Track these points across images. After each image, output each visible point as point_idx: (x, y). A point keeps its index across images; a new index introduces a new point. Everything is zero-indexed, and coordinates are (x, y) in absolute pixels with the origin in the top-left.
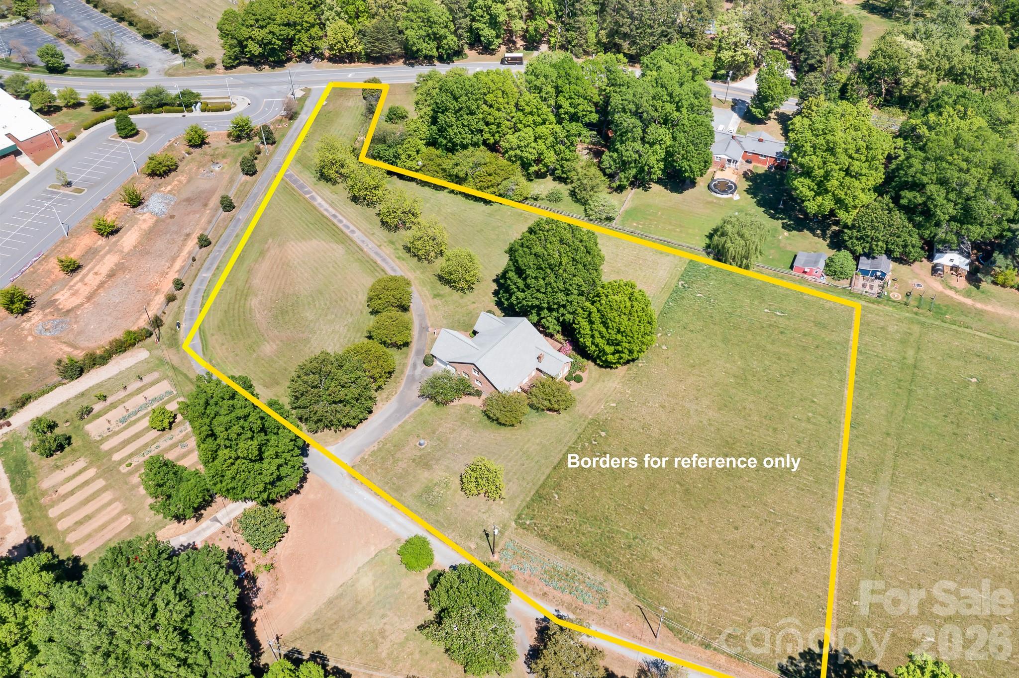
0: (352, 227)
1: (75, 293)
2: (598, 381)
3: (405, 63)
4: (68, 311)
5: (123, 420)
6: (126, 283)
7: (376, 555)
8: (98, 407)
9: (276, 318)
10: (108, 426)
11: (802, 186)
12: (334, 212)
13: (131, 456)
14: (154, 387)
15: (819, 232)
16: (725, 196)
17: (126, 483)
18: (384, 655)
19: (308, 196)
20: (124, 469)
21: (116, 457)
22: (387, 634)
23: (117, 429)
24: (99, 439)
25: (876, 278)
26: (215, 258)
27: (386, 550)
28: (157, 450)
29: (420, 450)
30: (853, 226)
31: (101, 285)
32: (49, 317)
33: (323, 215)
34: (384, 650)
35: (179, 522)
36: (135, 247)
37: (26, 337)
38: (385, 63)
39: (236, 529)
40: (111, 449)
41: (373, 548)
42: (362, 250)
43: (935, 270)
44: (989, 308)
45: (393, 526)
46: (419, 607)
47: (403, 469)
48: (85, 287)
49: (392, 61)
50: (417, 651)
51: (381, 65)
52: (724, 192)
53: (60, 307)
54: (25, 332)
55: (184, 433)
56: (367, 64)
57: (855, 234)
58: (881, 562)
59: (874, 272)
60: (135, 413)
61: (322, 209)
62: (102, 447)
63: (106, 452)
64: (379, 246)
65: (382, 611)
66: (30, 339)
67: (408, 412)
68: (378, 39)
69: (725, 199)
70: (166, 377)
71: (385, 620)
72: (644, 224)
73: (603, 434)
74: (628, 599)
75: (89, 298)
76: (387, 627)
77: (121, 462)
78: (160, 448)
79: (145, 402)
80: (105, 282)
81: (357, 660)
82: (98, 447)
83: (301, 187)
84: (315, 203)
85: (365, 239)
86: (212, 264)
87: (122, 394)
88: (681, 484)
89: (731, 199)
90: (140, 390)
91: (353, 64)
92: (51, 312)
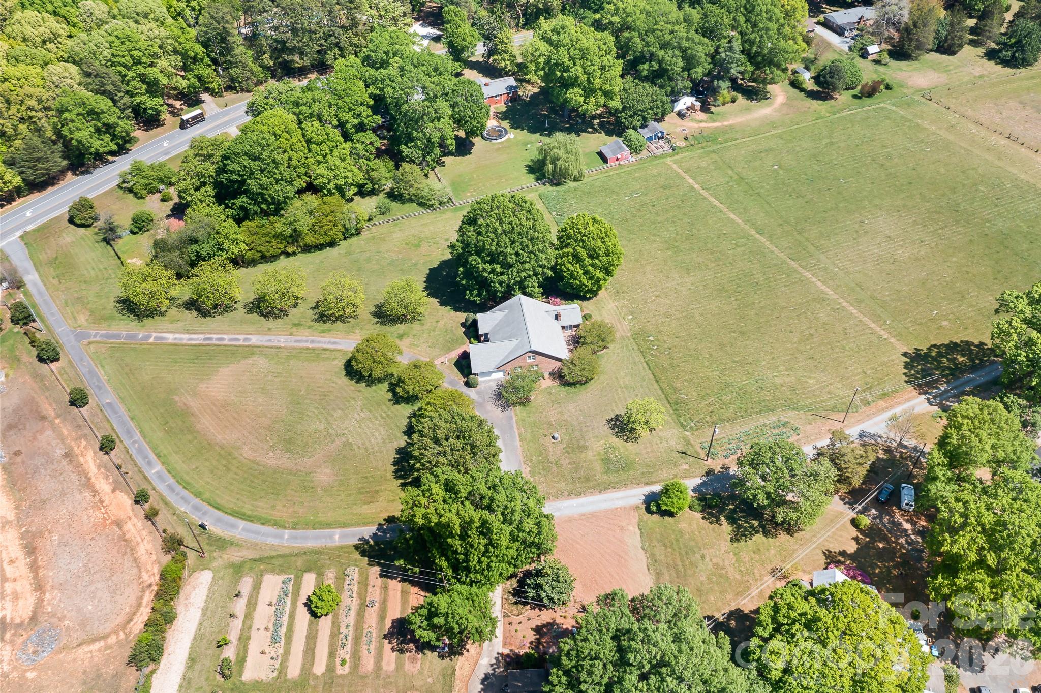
0: (242, 337)
1: (16, 597)
2: (600, 310)
3: (75, 174)
4: (34, 618)
5: (275, 639)
6: (64, 544)
7: (640, 529)
8: (229, 653)
9: (288, 450)
10: (268, 656)
11: (575, 95)
12: (202, 336)
13: (332, 655)
14: (262, 591)
15: (590, 130)
16: (504, 139)
17: (363, 677)
18: (738, 577)
19: (151, 340)
20: (341, 671)
21: (319, 668)
22: (721, 564)
23: (281, 651)
24: (275, 674)
25: (659, 139)
26: (140, 451)
27: (640, 520)
28: (351, 629)
29: (560, 442)
30: (624, 108)
31: (34, 567)
32: (20, 640)
33: (195, 345)
34: (734, 574)
35: (462, 654)
36: (17, 508)
37: (23, 677)
38: (53, 185)
39: (516, 612)
40: (302, 670)
41: (631, 528)
42: (280, 348)
43: (681, 115)
44: (731, 122)
45: (620, 503)
46: (713, 530)
47: (570, 463)
48: (18, 583)
49: (59, 180)
50: (753, 555)
51: (50, 190)
52: (500, 136)
53: (18, 621)
54: (15, 674)
55: (355, 595)
56: (31, 195)
57: (629, 113)
58: (869, 293)
59: (656, 135)
60: (278, 623)
61: (184, 342)
62: (289, 676)
63: (301, 675)
64: (291, 334)
65: (698, 556)
66: (30, 675)
67: (511, 428)
68: (39, 160)
69: (506, 141)
70: (262, 574)
71: (707, 559)
72: (475, 190)
73: (651, 338)
74: (803, 417)
75: (39, 587)
76: (714, 561)
77: (330, 668)
78: (352, 625)
79: (274, 608)
80: (35, 562)
81: (728, 597)
82: (286, 680)
83: (129, 337)
84: (170, 341)
85: (268, 338)
86: (145, 457)
87: (238, 624)
88: (734, 332)
89: (509, 139)
90: (252, 605)
91: (14, 204)
92: (14, 635)
